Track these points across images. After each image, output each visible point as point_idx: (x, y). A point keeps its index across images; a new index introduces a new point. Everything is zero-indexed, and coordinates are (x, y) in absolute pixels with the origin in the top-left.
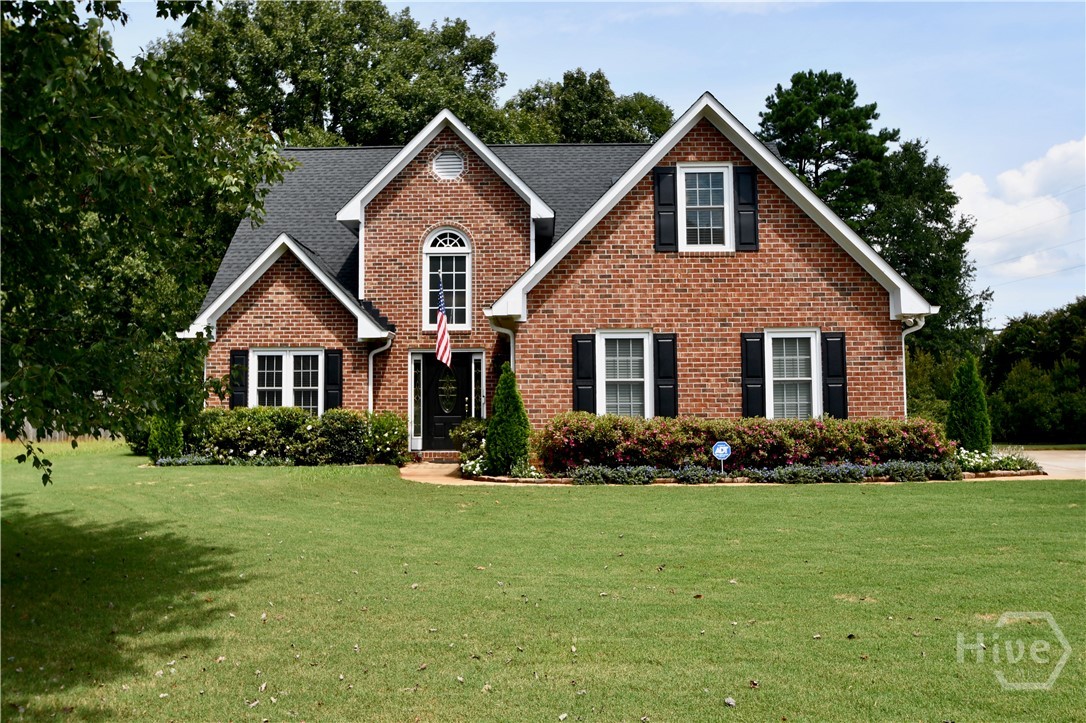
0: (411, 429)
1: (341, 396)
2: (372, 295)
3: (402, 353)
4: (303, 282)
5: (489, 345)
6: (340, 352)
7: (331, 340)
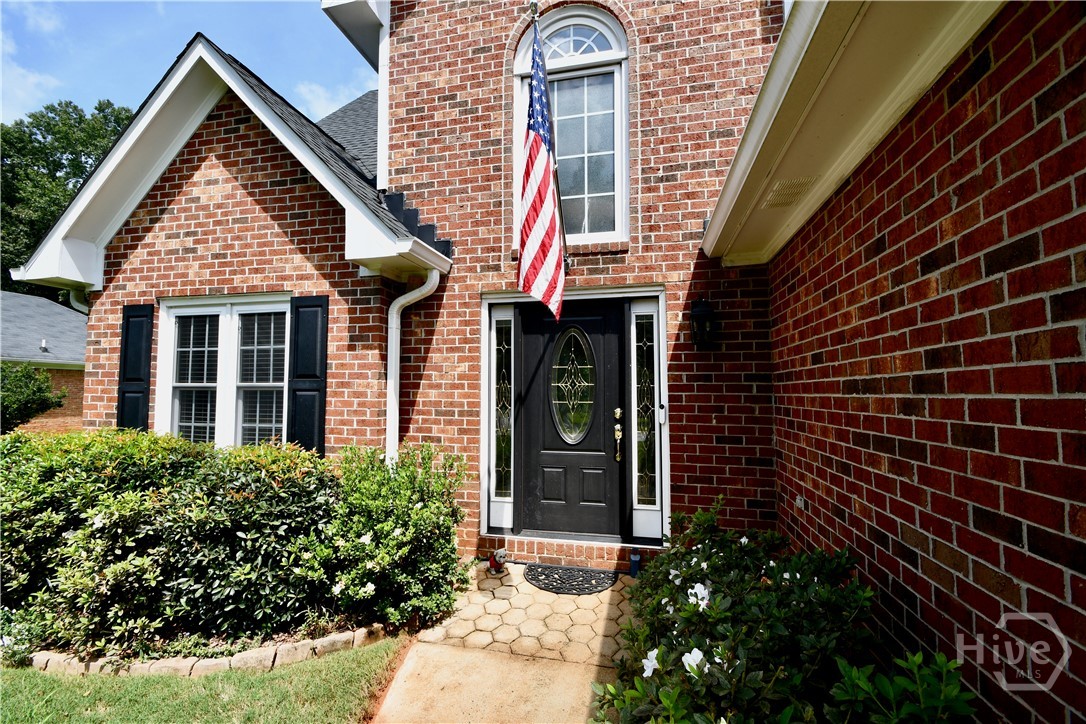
0: (488, 481)
1: (323, 404)
2: (405, 180)
3: (466, 305)
4: (255, 153)
5: (675, 277)
6: (322, 301)
7: (303, 276)
